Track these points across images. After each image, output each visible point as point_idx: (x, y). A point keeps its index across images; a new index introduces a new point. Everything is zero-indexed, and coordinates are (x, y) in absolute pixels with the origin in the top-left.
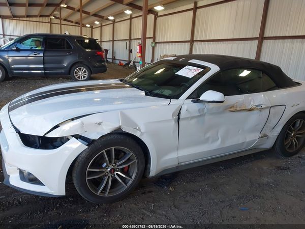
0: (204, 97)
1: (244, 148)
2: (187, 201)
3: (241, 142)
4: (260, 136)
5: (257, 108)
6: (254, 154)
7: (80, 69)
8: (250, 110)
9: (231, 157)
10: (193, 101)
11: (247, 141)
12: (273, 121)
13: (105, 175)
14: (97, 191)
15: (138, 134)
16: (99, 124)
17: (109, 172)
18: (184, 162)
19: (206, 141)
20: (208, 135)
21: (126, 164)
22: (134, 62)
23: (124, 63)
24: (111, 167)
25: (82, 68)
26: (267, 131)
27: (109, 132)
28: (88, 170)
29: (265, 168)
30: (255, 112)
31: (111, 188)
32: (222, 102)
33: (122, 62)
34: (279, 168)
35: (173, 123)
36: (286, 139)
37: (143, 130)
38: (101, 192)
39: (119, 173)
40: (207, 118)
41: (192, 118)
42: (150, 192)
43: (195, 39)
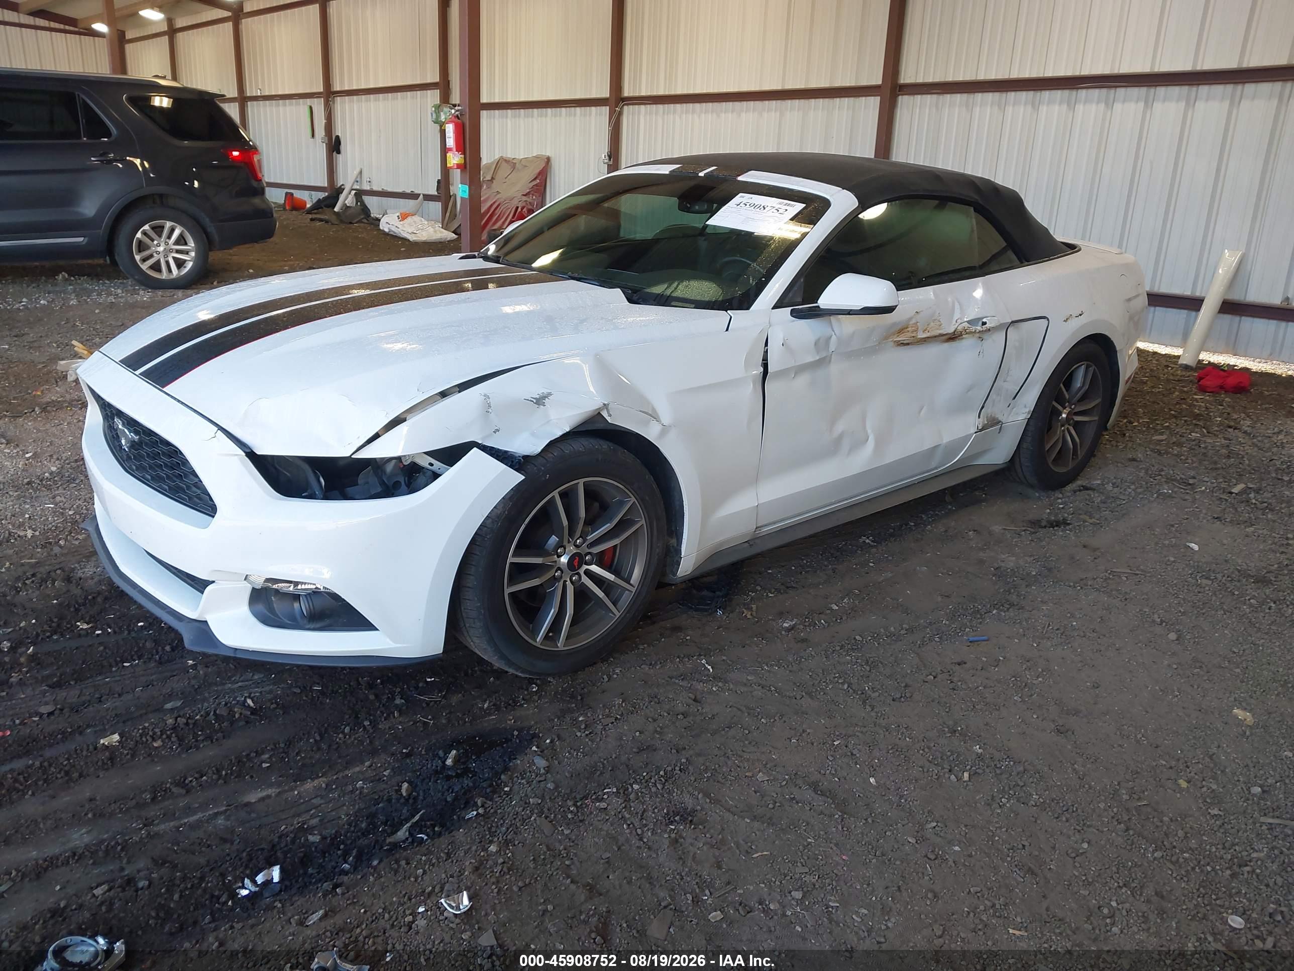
0: (832, 297)
1: (937, 465)
2: (804, 640)
3: (928, 445)
4: (980, 423)
5: (973, 329)
6: (954, 491)
7: (158, 230)
8: (953, 337)
9: (859, 514)
10: (796, 314)
11: (945, 441)
13: (555, 579)
14: (534, 633)
15: (651, 433)
16: (540, 401)
17: (565, 568)
18: (774, 521)
19: (834, 448)
20: (840, 427)
21: (617, 536)
22: (359, 194)
23: (309, 199)
24: (571, 549)
25: (168, 224)
26: (997, 409)
27: (568, 430)
28: (511, 559)
29: (997, 528)
30: (967, 342)
31: (574, 622)
32: (889, 310)
33: (298, 194)
34: (1036, 524)
35: (749, 391)
36: (1048, 431)
37: (666, 419)
38: (546, 637)
39: (594, 568)
40: (835, 368)
41: (799, 370)
42: (677, 629)
43: (626, 93)
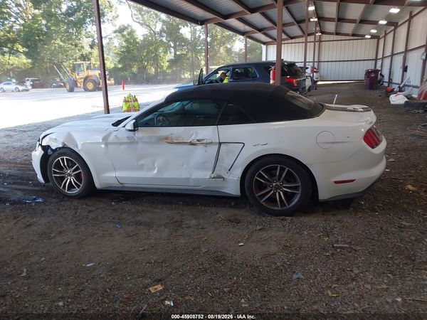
3: (184, 176)
12: (226, 161)
26: (221, 172)
28: (53, 169)
30: (200, 147)
37: (79, 148)
38: (63, 188)
41: (121, 144)
